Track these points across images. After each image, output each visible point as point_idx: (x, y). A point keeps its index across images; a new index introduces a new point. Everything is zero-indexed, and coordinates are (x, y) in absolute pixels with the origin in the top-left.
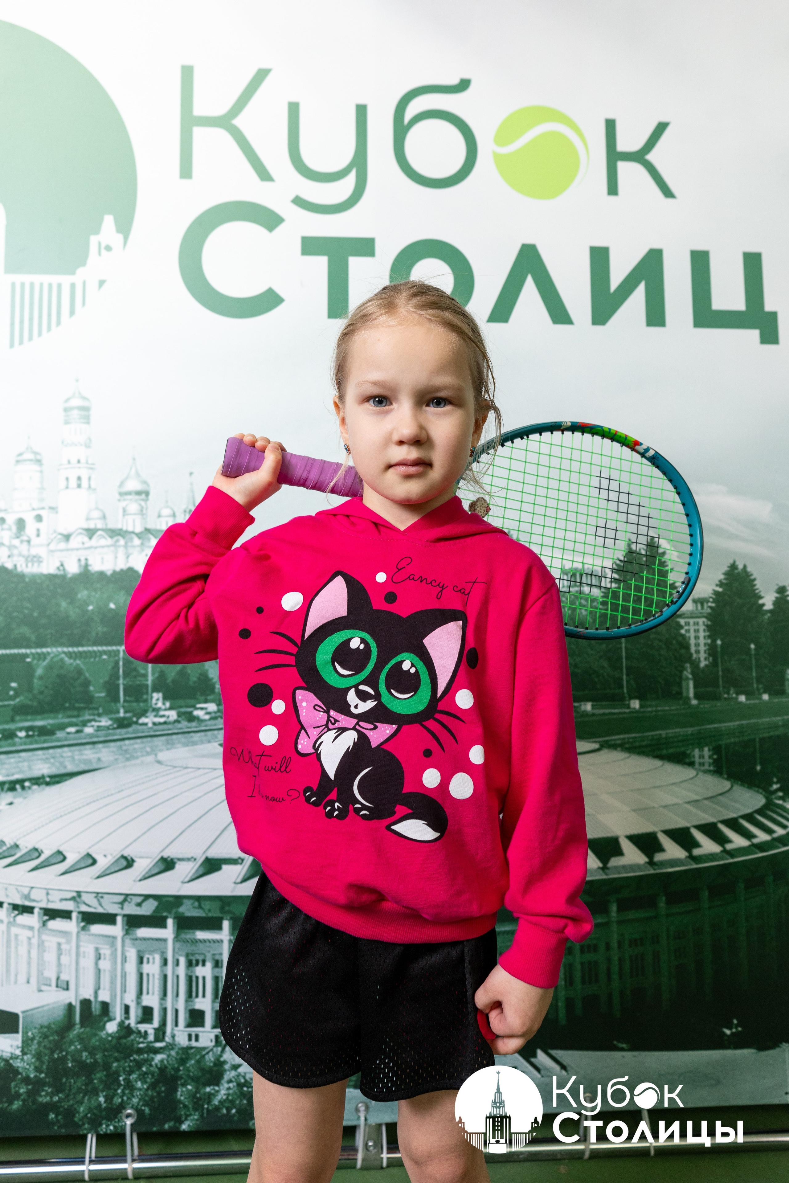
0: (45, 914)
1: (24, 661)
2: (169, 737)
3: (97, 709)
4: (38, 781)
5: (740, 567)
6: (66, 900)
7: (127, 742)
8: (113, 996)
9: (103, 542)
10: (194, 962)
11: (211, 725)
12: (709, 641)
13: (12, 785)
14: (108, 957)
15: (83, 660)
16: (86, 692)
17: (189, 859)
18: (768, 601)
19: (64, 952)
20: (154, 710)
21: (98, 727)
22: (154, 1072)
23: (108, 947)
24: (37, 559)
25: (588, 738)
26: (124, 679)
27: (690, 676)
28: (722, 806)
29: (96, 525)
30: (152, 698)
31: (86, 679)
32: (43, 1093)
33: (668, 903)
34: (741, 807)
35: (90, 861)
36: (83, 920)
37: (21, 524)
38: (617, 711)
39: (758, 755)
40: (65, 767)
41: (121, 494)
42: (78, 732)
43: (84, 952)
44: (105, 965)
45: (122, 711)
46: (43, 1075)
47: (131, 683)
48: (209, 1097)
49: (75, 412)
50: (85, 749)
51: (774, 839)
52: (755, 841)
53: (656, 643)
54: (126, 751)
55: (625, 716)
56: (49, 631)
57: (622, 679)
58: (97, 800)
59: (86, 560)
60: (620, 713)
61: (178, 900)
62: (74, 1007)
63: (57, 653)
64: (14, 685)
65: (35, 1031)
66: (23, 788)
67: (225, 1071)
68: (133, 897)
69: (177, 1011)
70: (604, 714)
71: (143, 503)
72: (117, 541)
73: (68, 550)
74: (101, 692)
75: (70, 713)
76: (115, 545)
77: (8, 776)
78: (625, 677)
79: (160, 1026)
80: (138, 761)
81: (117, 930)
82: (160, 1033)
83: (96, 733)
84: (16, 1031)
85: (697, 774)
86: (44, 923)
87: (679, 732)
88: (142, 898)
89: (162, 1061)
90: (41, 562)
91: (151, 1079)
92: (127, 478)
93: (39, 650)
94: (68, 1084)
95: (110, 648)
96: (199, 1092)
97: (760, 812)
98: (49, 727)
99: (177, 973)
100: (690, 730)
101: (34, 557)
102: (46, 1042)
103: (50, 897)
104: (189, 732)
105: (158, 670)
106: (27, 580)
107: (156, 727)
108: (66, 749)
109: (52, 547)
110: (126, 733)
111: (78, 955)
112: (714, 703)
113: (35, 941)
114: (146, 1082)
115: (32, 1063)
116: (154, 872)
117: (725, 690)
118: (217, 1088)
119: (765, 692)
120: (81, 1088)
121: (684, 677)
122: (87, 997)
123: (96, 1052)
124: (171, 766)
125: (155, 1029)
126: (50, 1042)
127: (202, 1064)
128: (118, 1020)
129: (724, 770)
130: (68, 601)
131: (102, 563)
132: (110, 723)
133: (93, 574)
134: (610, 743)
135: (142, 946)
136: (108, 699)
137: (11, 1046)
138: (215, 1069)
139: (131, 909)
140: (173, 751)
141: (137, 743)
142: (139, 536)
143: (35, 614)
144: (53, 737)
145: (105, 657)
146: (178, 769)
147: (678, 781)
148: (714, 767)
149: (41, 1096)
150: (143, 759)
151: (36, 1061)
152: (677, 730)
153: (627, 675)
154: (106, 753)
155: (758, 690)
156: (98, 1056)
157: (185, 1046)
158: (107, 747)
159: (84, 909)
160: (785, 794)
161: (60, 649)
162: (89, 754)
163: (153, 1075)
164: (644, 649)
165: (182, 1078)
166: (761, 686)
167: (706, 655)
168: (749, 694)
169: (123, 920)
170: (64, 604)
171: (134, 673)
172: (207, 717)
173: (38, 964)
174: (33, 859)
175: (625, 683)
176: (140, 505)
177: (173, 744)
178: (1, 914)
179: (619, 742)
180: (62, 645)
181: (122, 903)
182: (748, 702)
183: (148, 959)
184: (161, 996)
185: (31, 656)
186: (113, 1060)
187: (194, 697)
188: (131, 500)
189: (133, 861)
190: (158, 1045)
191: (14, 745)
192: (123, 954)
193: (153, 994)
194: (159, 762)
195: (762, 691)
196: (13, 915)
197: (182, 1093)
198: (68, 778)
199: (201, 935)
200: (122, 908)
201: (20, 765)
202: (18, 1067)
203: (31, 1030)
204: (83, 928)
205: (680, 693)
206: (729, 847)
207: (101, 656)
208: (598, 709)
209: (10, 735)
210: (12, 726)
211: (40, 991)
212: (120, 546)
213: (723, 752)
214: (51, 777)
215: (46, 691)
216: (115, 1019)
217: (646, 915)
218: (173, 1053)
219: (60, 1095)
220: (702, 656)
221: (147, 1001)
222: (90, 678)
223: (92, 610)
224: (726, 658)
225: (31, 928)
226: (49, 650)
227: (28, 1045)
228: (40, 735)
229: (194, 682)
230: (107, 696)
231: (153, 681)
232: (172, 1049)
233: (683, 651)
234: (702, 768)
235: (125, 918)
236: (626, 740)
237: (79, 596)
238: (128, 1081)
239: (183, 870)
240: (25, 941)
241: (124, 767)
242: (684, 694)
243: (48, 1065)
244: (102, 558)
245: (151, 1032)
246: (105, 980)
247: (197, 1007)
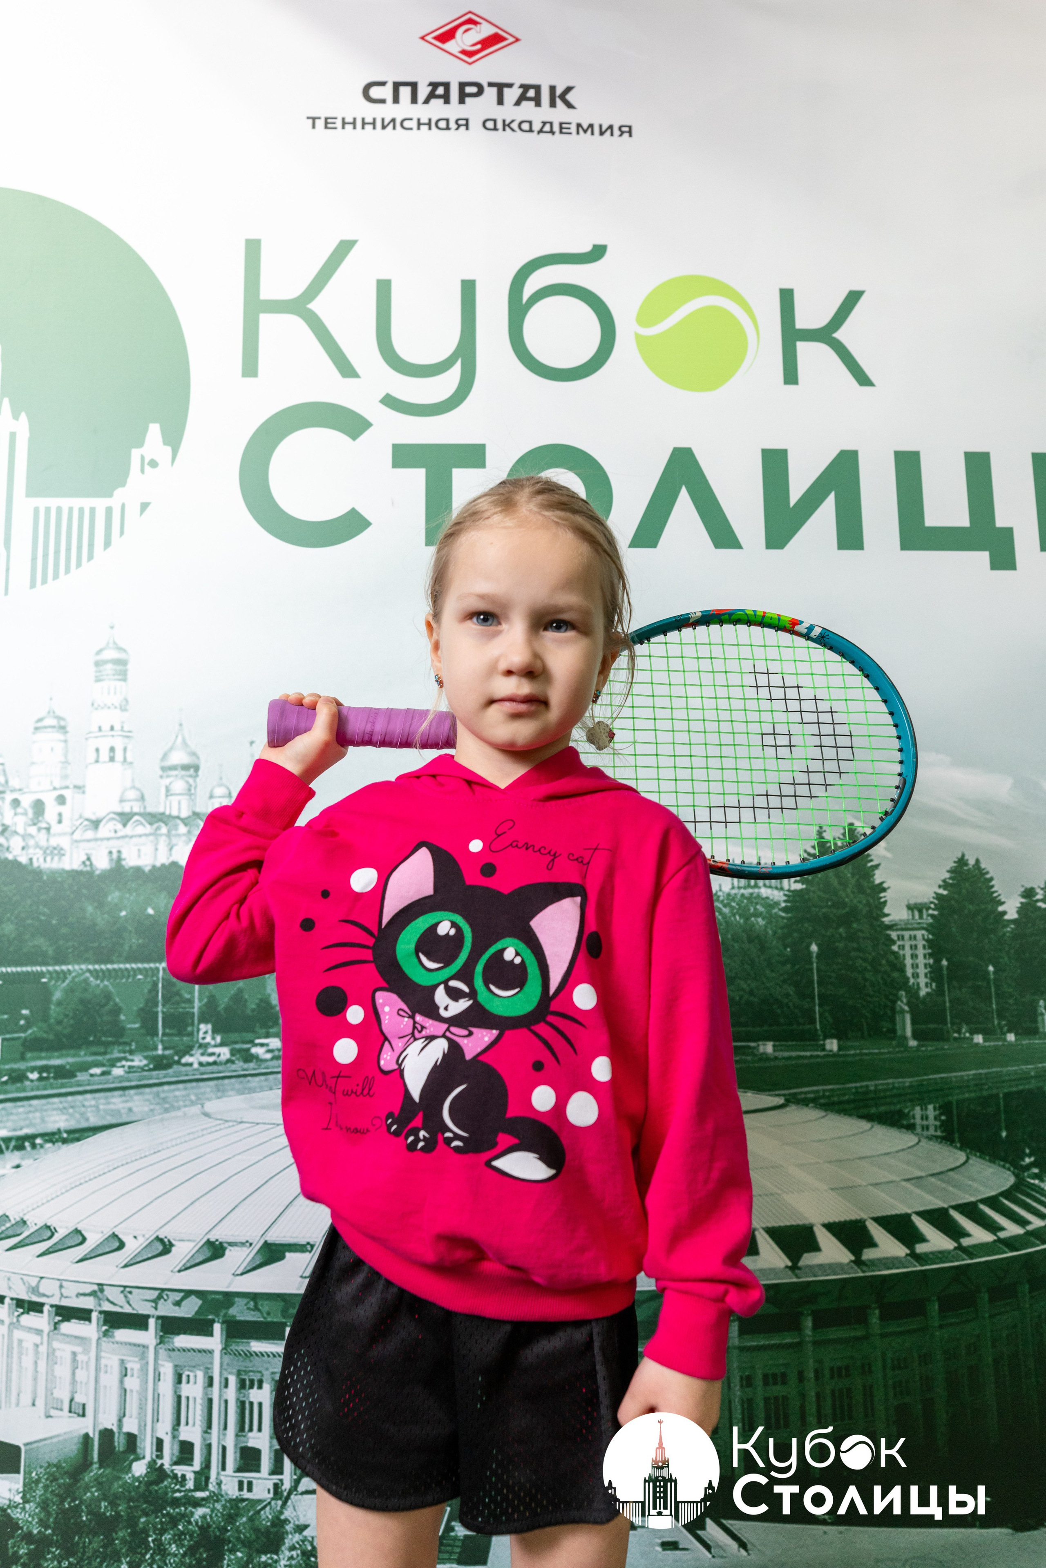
0: (57, 1314)
1: (39, 982)
2: (220, 1082)
3: (130, 1044)
4: (53, 1137)
5: (972, 862)
6: (84, 1295)
7: (166, 1088)
8: (142, 1426)
9: (140, 830)
10: (248, 1382)
11: (273, 1067)
12: (931, 961)
13: (20, 1142)
14: (136, 1373)
15: (112, 980)
16: (116, 1022)
17: (243, 1244)
18: (1011, 908)
19: (80, 1366)
20: (201, 1046)
21: (130, 1067)
22: (194, 1532)
23: (136, 1359)
24: (58, 852)
25: (770, 1090)
26: (163, 1005)
27: (906, 1008)
28: (954, 1186)
29: (132, 808)
30: (198, 1030)
31: (116, 1004)
32: (50, 1556)
33: (882, 1318)
34: (982, 1188)
35: (117, 1244)
36: (105, 1322)
37: (39, 807)
38: (808, 1054)
39: (1003, 1117)
40: (87, 1120)
41: (163, 769)
42: (104, 1074)
43: (106, 1366)
44: (132, 1383)
45: (160, 1047)
46: (49, 1531)
47: (172, 1011)
49: (109, 666)
50: (113, 1097)
51: (1028, 1233)
52: (1002, 1235)
53: (859, 962)
54: (164, 1099)
55: (819, 1060)
56: (70, 944)
57: (815, 1012)
58: (127, 1163)
59: (119, 852)
60: (811, 1057)
61: (228, 1298)
62: (92, 1439)
63: (80, 972)
64: (25, 1012)
65: (40, 1470)
66: (34, 1146)
67: (287, 1533)
68: (169, 1293)
69: (224, 1448)
70: (790, 1058)
71: (191, 780)
72: (158, 828)
73: (96, 840)
74: (135, 1023)
75: (94, 1049)
76: (155, 834)
77: (15, 1130)
78: (817, 1008)
79: (202, 1469)
80: (179, 1113)
81: (149, 1337)
82: (202, 1478)
83: (126, 1075)
84: (18, 1472)
85: (919, 1141)
86: (56, 1326)
87: (893, 1083)
88: (182, 1294)
89: (204, 1517)
90: (63, 855)
91: (188, 1541)
92: (171, 749)
93: (57, 968)
94: (81, 1545)
95: (146, 966)
96: (252, 1562)
97: (1007, 1194)
98: (68, 1067)
99: (225, 1397)
100: (908, 1081)
101: (55, 848)
102: (54, 1487)
103: (63, 1290)
104: (245, 1076)
105: (207, 994)
106: (45, 878)
107: (203, 1069)
108: (88, 1096)
109: (77, 836)
110: (164, 1077)
111: (97, 1369)
112: (940, 1044)
113: (43, 1349)
114: (183, 1546)
115: (36, 1514)
116: (197, 1261)
117: (955, 1028)
118: (275, 1557)
119: (1010, 1031)
120: (98, 1551)
121: (898, 1008)
122: (109, 1427)
123: (118, 1502)
124: (221, 1119)
125: (195, 1472)
126: (59, 1486)
127: (257, 1522)
128: (148, 1458)
129: (956, 1135)
130: (96, 904)
131: (139, 856)
132: (145, 1062)
133: (127, 871)
134: (799, 1097)
135: (181, 1359)
136: (143, 1031)
137: (10, 1490)
138: (273, 1530)
139: (167, 1309)
140: (225, 1099)
141: (178, 1090)
142: (185, 821)
143: (54, 922)
144: (73, 1080)
145: (140, 977)
146: (231, 1124)
147: (894, 1149)
148: (942, 1132)
149: (47, 1560)
150: (186, 1109)
151: (40, 1512)
152: (890, 1081)
153: (820, 1005)
154: (138, 1102)
155: (1001, 1028)
156: (120, 1508)
157: (234, 1497)
158: (141, 1094)
159: (107, 1307)
160: (1041, 1170)
161: (83, 967)
162: (117, 1102)
163: (191, 1536)
164: (843, 972)
165: (230, 1542)
166: (1004, 1023)
167: (928, 980)
168: (987, 1033)
169: (156, 1323)
170: (90, 909)
171: (177, 998)
172: (269, 1056)
173: (47, 1380)
174: (44, 1240)
175: (817, 1016)
176: (188, 782)
177: (223, 1091)
178: (1, 1312)
179: (812, 1096)
180: (87, 961)
181: (155, 1301)
182: (987, 1044)
183: (188, 1376)
184: (205, 1429)
185: (48, 976)
186: (140, 1513)
187: (251, 1029)
188: (176, 776)
189: (171, 1245)
190: (199, 1494)
191: (24, 1090)
192: (155, 1370)
193: (194, 1425)
194: (207, 1115)
195: (1006, 1028)
196: (16, 1314)
198: (91, 1134)
199: (256, 1346)
200: (156, 1308)
201: (31, 1115)
202: (18, 1519)
203: (35, 1469)
204: (106, 1334)
205: (894, 1031)
206: (965, 1242)
207: (135, 975)
208: (781, 1050)
209: (18, 1077)
210: (22, 1065)
211: (48, 1416)
212: (161, 835)
213: (955, 1112)
214: (69, 1132)
215: (65, 1020)
216: (144, 1458)
217: (853, 1334)
218: (218, 1506)
219: (71, 1559)
220: (922, 981)
221: (186, 1433)
222: (121, 1004)
223: (125, 916)
224: (955, 983)
225: (39, 1332)
226: (70, 967)
227: (31, 1489)
228: (55, 1078)
229: (253, 1010)
230: (141, 1027)
231: (200, 1008)
232: (218, 1501)
233: (895, 974)
234: (925, 1133)
235: (160, 1322)
236: (821, 1094)
237: (109, 899)
238: (158, 1542)
239: (235, 1258)
240: (31, 1348)
241: (162, 1120)
242: (899, 1033)
243: (56, 1518)
244: (139, 850)
245: (190, 1476)
246: (132, 1407)
247: (251, 1444)
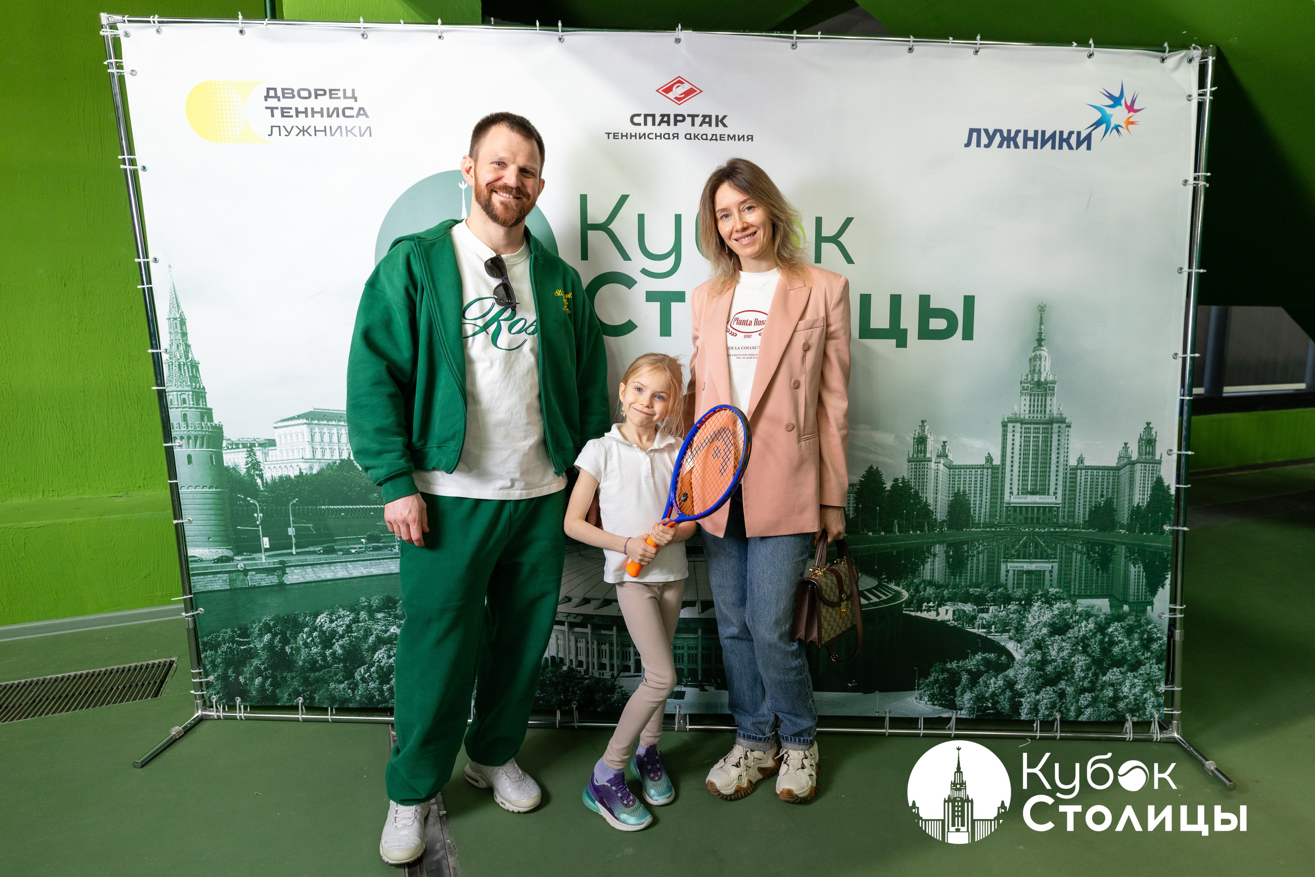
5: (875, 468)
8: (565, 655)
10: (600, 643)
12: (854, 506)
14: (562, 639)
17: (597, 599)
18: (888, 486)
23: (560, 635)
34: (866, 586)
39: (876, 561)
48: (610, 699)
51: (880, 601)
52: (871, 601)
61: (592, 616)
68: (572, 614)
69: (594, 663)
79: (586, 669)
81: (565, 628)
82: (587, 671)
88: (576, 615)
89: (588, 683)
91: (583, 690)
94: (546, 690)
96: (605, 696)
97: (875, 588)
99: (593, 647)
114: (581, 691)
116: (581, 604)
119: (882, 531)
120: (553, 692)
122: (554, 655)
123: (559, 677)
125: (584, 670)
128: (568, 665)
135: (577, 635)
139: (571, 619)
150: (573, 554)
155: (879, 530)
156: (559, 679)
157: (598, 677)
160: (888, 580)
163: (584, 688)
166: (880, 528)
167: (853, 512)
168: (873, 532)
181: (567, 617)
182: (873, 536)
183: (580, 640)
184: (587, 657)
186: (566, 681)
189: (570, 599)
190: (586, 676)
192: (569, 638)
193: (583, 655)
197: (598, 696)
199: (603, 632)
200: (567, 619)
216: (565, 665)
218: (593, 680)
219: (543, 694)
220: (851, 512)
221: (580, 658)
224: (862, 514)
232: (592, 678)
235: (569, 623)
238: (573, 690)
239: (594, 603)
245: (582, 671)
246: (561, 649)
247: (603, 662)
